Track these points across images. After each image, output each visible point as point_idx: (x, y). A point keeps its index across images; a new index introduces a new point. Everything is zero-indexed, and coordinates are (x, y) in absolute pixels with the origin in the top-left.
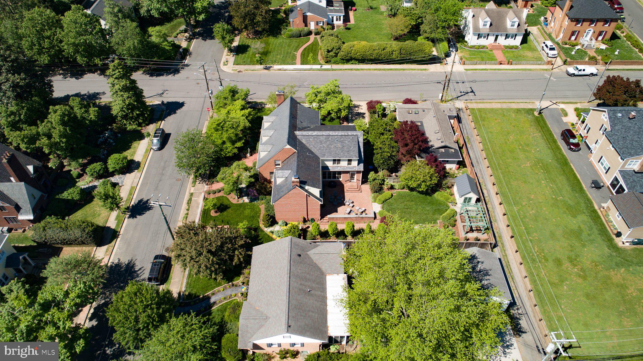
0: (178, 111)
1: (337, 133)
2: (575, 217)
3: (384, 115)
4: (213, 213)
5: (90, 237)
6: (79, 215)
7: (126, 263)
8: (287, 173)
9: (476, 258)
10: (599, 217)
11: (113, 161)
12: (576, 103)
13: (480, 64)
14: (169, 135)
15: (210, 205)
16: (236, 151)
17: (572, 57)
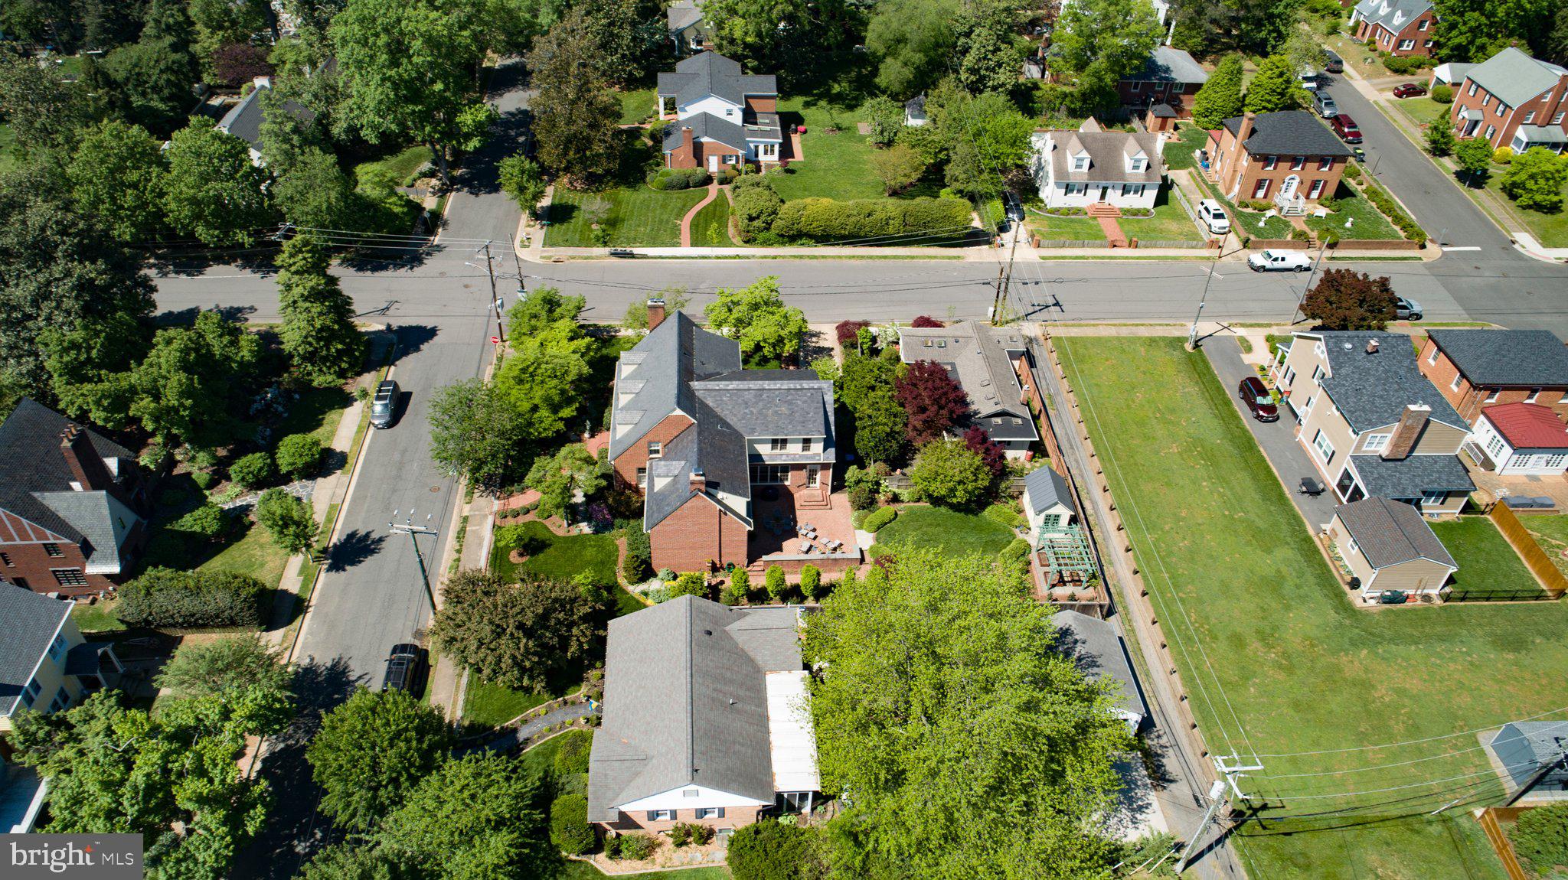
0: (425, 347)
1: (778, 385)
2: (1269, 551)
3: (875, 352)
4: (514, 557)
5: (250, 608)
6: (217, 565)
7: (329, 665)
8: (677, 466)
9: (1072, 633)
10: (1317, 551)
11: (290, 450)
12: (1269, 325)
13: (1072, 246)
14: (408, 395)
15: (510, 537)
16: (561, 426)
17: (1259, 233)
